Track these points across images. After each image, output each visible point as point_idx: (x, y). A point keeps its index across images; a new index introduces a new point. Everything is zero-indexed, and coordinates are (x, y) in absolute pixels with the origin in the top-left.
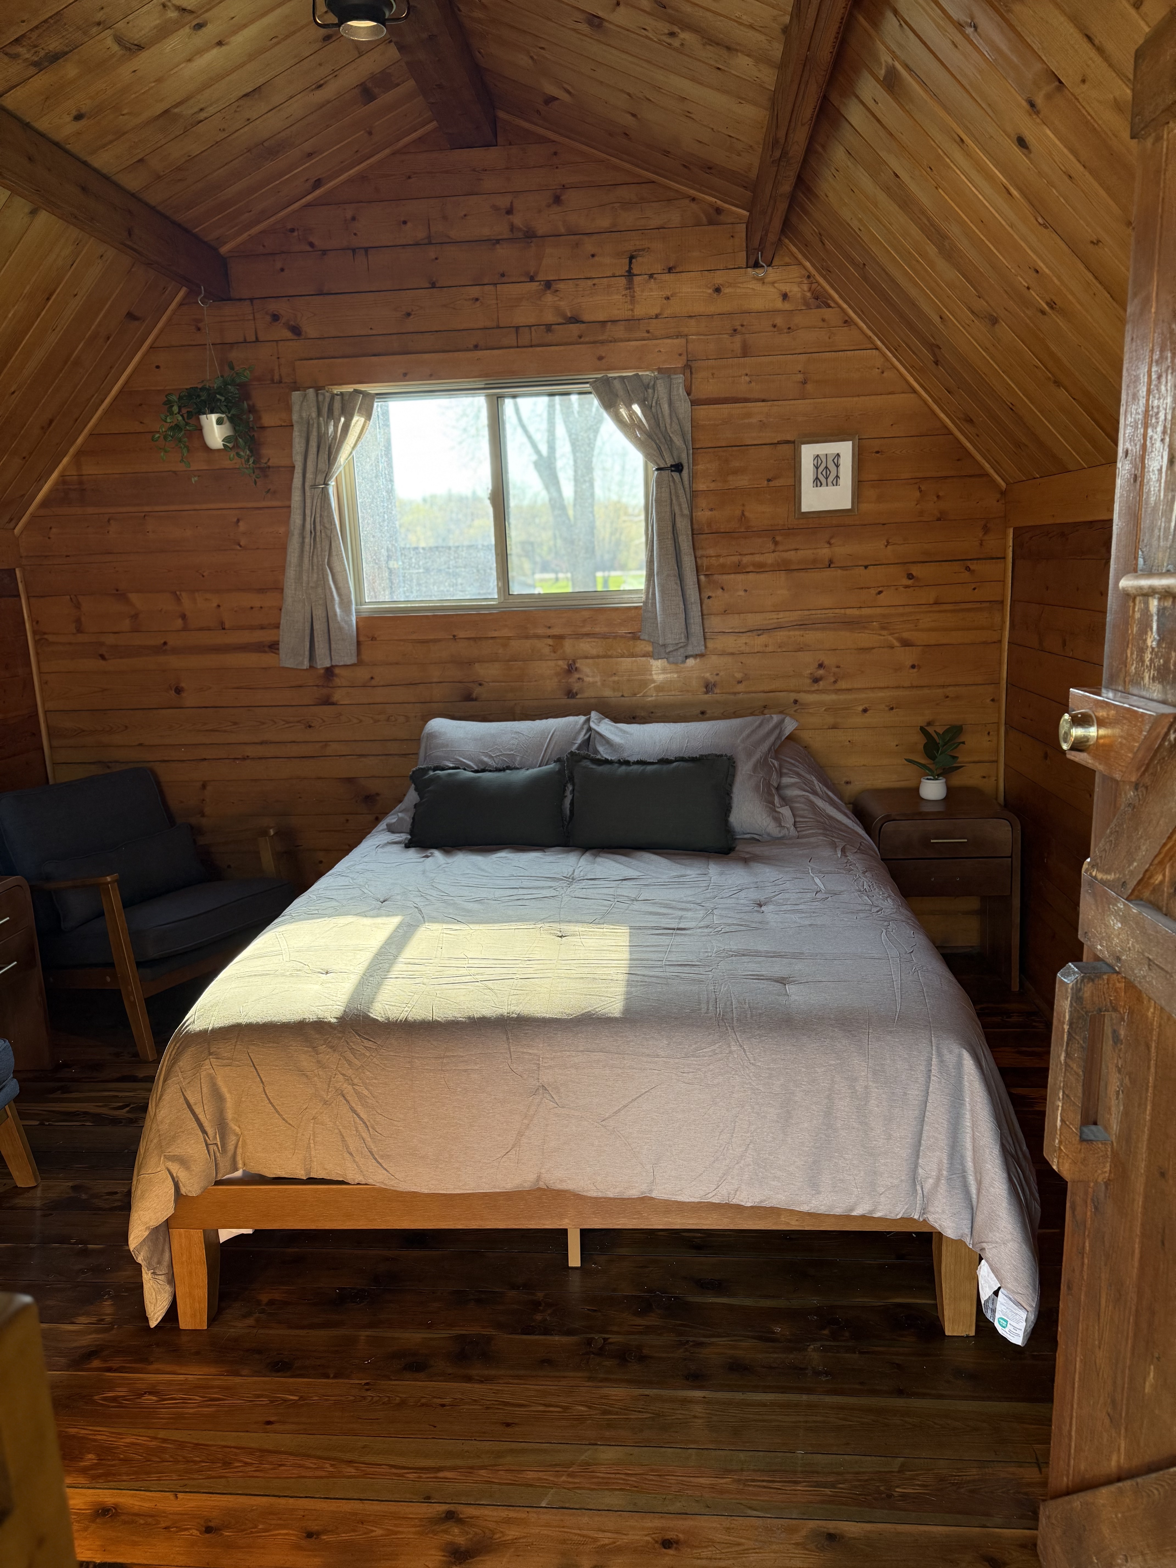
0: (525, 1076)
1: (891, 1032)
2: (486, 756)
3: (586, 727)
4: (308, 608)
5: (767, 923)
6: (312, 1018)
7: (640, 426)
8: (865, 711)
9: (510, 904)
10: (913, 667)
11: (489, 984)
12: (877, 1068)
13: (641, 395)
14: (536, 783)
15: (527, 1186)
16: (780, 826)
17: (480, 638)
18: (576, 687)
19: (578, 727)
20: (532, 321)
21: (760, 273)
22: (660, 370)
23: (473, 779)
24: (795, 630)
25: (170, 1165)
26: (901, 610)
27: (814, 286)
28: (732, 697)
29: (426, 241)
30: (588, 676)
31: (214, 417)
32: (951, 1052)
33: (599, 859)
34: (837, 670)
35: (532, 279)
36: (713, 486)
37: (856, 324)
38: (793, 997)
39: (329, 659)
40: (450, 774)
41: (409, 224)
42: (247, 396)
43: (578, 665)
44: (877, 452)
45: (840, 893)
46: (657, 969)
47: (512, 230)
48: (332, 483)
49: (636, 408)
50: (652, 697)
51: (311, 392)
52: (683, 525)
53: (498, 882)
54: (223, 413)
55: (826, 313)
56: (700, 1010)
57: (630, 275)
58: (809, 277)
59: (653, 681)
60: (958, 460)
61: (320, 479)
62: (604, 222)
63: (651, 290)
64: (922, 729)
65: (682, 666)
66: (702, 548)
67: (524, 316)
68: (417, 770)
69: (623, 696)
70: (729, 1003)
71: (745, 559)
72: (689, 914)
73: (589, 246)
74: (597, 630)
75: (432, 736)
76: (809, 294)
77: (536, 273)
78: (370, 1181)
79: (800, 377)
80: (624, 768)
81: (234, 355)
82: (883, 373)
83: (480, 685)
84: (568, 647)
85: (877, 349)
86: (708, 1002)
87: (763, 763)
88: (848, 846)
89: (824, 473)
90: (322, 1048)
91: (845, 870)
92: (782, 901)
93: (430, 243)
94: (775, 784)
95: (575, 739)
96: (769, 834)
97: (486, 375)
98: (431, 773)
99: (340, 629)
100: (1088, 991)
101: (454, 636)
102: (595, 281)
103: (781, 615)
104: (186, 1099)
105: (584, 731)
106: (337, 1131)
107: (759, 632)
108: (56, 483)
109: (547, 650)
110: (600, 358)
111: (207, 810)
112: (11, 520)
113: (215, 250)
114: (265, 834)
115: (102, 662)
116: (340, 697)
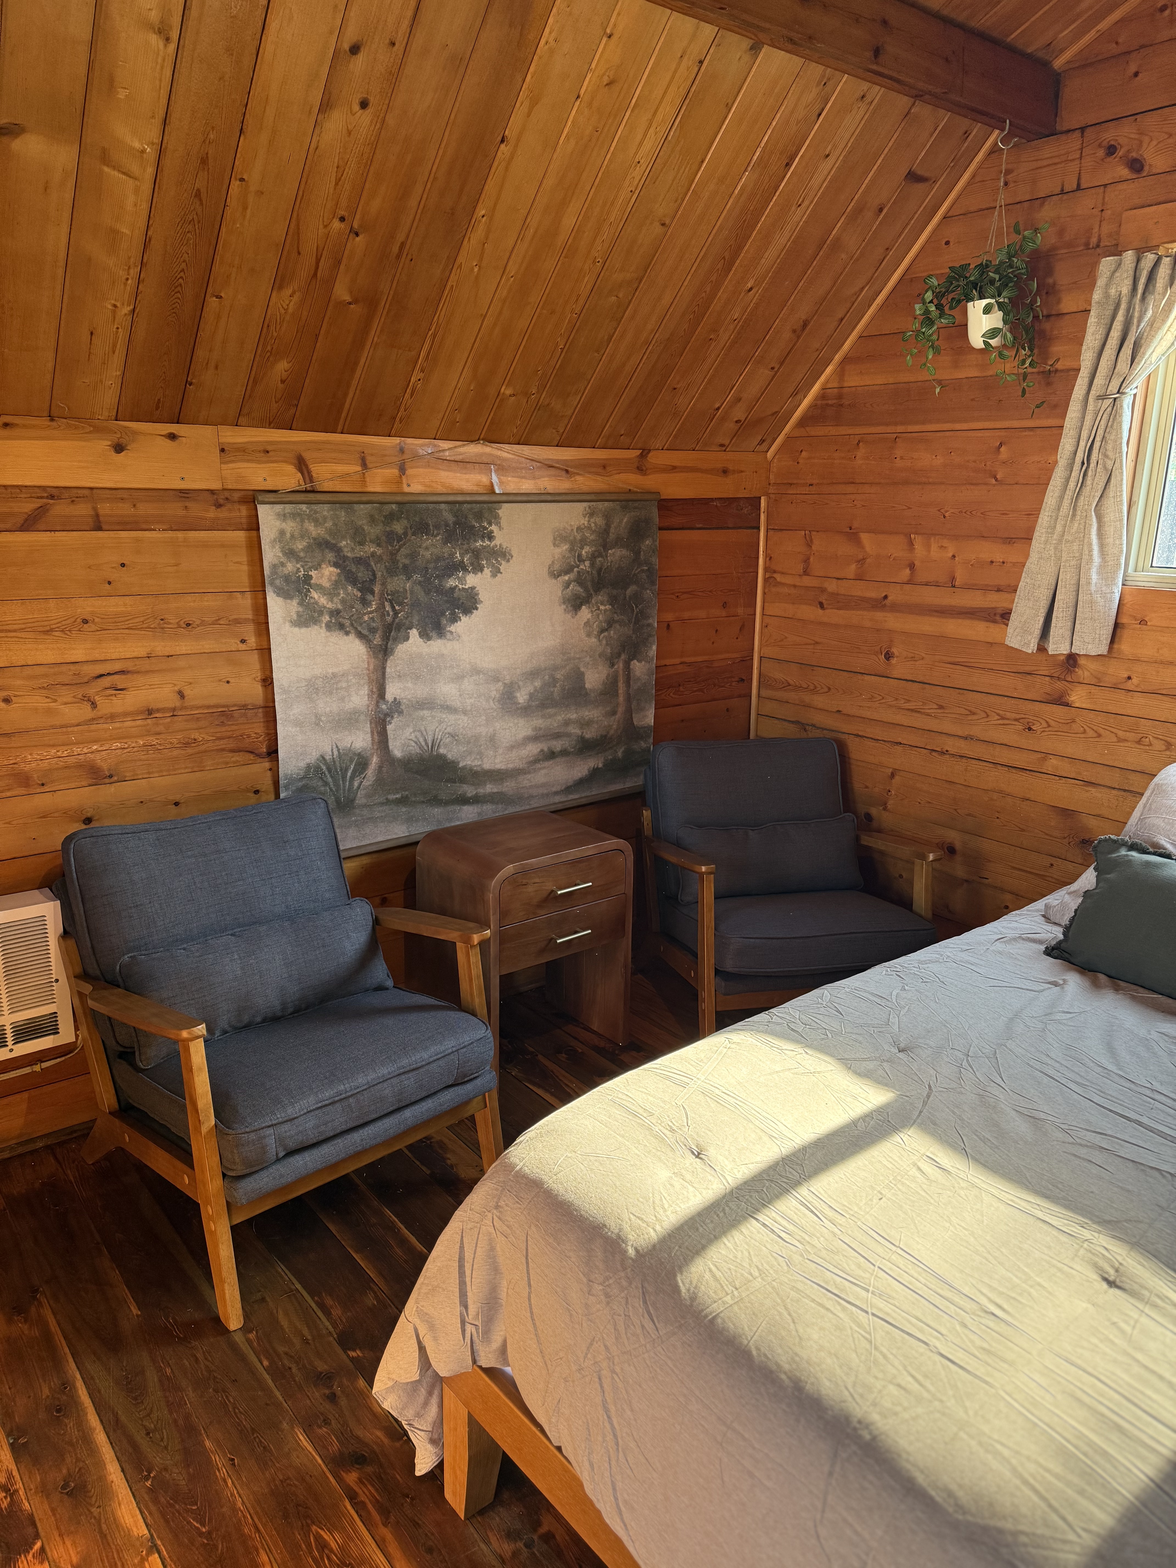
4: (1055, 570)
25: (418, 1322)
31: (982, 304)
48: (1132, 390)
51: (1132, 254)
54: (992, 297)
61: (1114, 387)
68: (1105, 840)
81: (1043, 214)
98: (1124, 852)
99: (1092, 602)
111: (890, 804)
112: (762, 441)
113: (1045, 65)
114: (923, 857)
115: (820, 611)
116: (1078, 697)
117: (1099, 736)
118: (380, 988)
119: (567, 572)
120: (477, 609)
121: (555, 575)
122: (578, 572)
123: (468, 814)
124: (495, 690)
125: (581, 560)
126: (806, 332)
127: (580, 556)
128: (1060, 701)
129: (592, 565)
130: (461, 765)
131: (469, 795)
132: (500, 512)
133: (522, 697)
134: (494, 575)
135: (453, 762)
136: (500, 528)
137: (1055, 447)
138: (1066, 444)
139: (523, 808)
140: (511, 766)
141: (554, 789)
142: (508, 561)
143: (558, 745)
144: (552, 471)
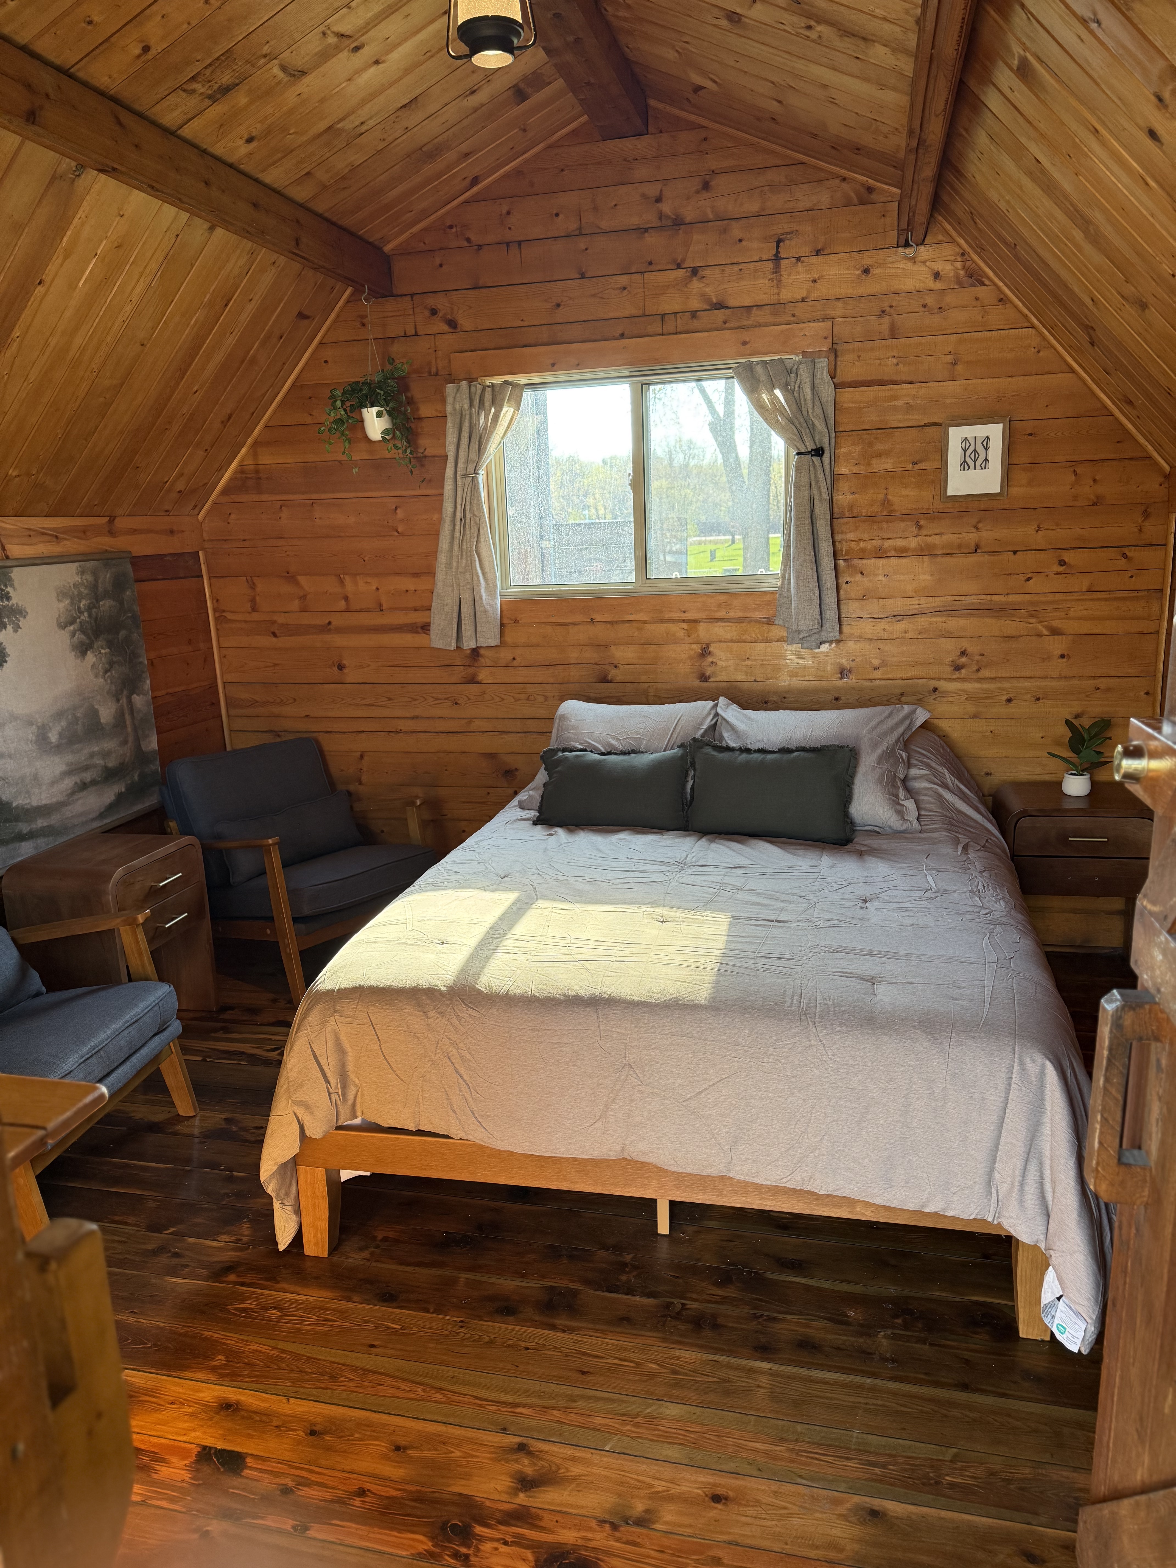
0: (613, 1053)
1: (974, 1037)
2: (614, 739)
3: (713, 712)
4: (456, 592)
5: (868, 920)
6: (425, 984)
7: (781, 411)
8: (1009, 700)
9: (619, 886)
10: (1062, 656)
11: (587, 964)
12: (957, 1072)
13: (784, 380)
14: (658, 768)
15: (613, 1156)
16: (903, 819)
17: (617, 622)
18: (709, 671)
19: (706, 712)
20: (676, 308)
21: (909, 251)
22: (804, 353)
23: (599, 761)
24: (936, 616)
25: (296, 1109)
26: (1050, 597)
27: (968, 263)
28: (868, 683)
29: (577, 232)
30: (721, 660)
31: (374, 410)
32: (1033, 1061)
33: (714, 845)
34: (980, 657)
35: (679, 266)
36: (855, 470)
37: (1011, 302)
38: (880, 997)
39: (474, 641)
40: (577, 756)
41: (561, 216)
42: (406, 389)
43: (711, 649)
44: (1030, 434)
45: (952, 892)
46: (748, 960)
47: (660, 218)
48: (482, 472)
49: (777, 392)
50: (785, 681)
51: (464, 384)
52: (822, 510)
53: (613, 864)
54: (381, 406)
55: (980, 291)
56: (784, 1003)
57: (777, 258)
58: (963, 254)
59: (787, 666)
60: (1118, 442)
61: (471, 468)
62: (753, 206)
63: (798, 273)
64: (1068, 722)
65: (817, 651)
66: (842, 532)
67: (670, 303)
68: (547, 751)
69: (755, 681)
70: (813, 998)
71: (886, 544)
72: (791, 907)
73: (736, 230)
74: (732, 614)
75: (563, 717)
76: (962, 273)
77: (683, 260)
78: (471, 1138)
79: (950, 358)
80: (744, 756)
81: (396, 349)
82: (1039, 352)
83: (616, 667)
84: (703, 631)
85: (1033, 327)
86: (793, 996)
87: (889, 755)
88: (971, 843)
89: (972, 456)
90: (432, 1013)
91: (961, 868)
92: (887, 898)
93: (580, 234)
94: (902, 777)
95: (701, 724)
96: (890, 827)
97: (631, 364)
98: (560, 754)
99: (486, 612)
100: (1128, 1019)
101: (592, 619)
102: (742, 266)
103: (923, 600)
104: (313, 1051)
105: (711, 717)
106: (442, 1090)
107: (899, 618)
108: (235, 472)
109: (681, 634)
110: (744, 343)
111: (364, 778)
112: (195, 506)
113: (379, 249)
114: (413, 803)
115: (274, 639)
116: (483, 675)
117: (503, 699)
118: (38, 994)
119: (71, 623)
120: (6, 662)
121: (62, 626)
122: (80, 622)
123: (26, 850)
124: (31, 733)
125: (81, 612)
126: (231, 421)
127: (79, 608)
128: (472, 680)
129: (90, 616)
130: (14, 805)
131: (25, 832)
132: (12, 575)
133: (53, 737)
134: (16, 631)
135: (7, 803)
136: (15, 589)
137: (439, 508)
138: (448, 507)
139: (69, 837)
140: (54, 800)
141: (91, 816)
142: (25, 617)
143: (88, 776)
144: (46, 538)
